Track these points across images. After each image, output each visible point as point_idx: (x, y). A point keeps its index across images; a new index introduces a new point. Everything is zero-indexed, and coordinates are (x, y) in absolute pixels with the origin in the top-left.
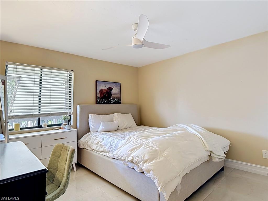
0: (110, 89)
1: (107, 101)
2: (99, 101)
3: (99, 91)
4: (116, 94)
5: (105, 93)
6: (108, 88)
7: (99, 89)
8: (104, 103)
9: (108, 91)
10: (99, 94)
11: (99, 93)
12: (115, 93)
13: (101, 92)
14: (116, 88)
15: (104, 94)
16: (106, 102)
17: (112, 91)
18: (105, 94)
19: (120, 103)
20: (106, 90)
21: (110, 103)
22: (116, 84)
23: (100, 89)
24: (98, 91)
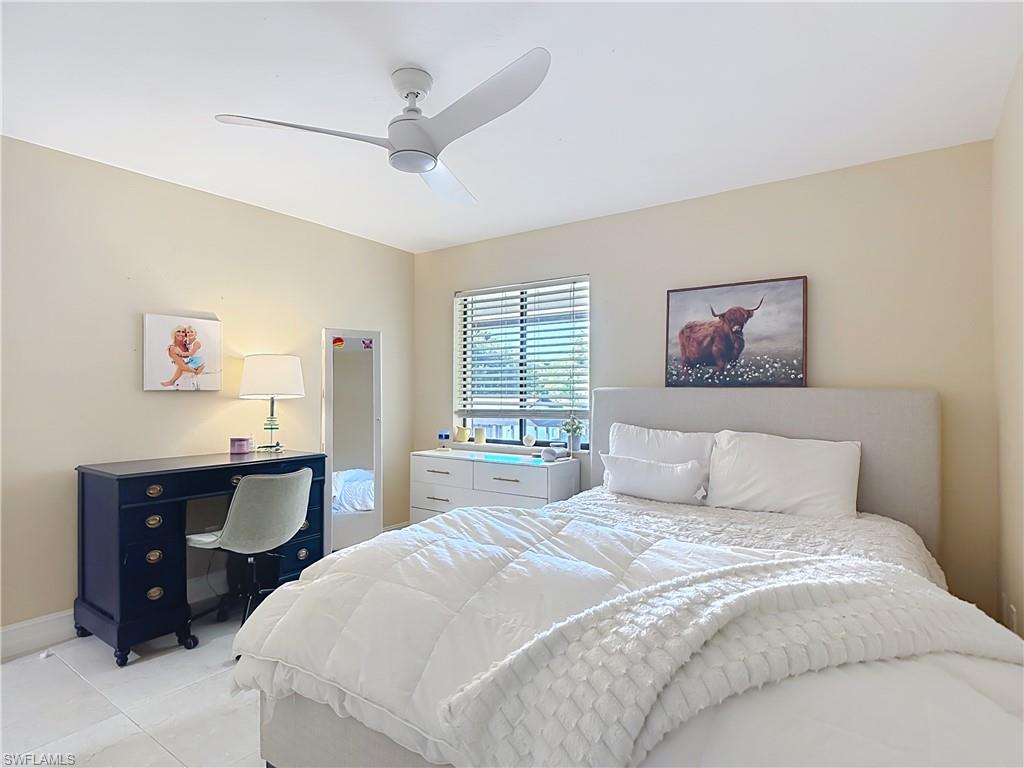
0: (740, 317)
1: (714, 373)
2: (675, 372)
3: (677, 333)
4: (769, 338)
5: (709, 339)
6: (722, 316)
7: (679, 323)
8: (700, 383)
9: (726, 328)
10: (676, 344)
11: (678, 340)
12: (765, 334)
13: (689, 337)
14: (773, 308)
15: (700, 343)
16: (711, 377)
17: (745, 326)
18: (705, 343)
19: (802, 383)
20: (711, 324)
21: (734, 383)
22: (774, 288)
23: (684, 325)
24: (675, 333)
